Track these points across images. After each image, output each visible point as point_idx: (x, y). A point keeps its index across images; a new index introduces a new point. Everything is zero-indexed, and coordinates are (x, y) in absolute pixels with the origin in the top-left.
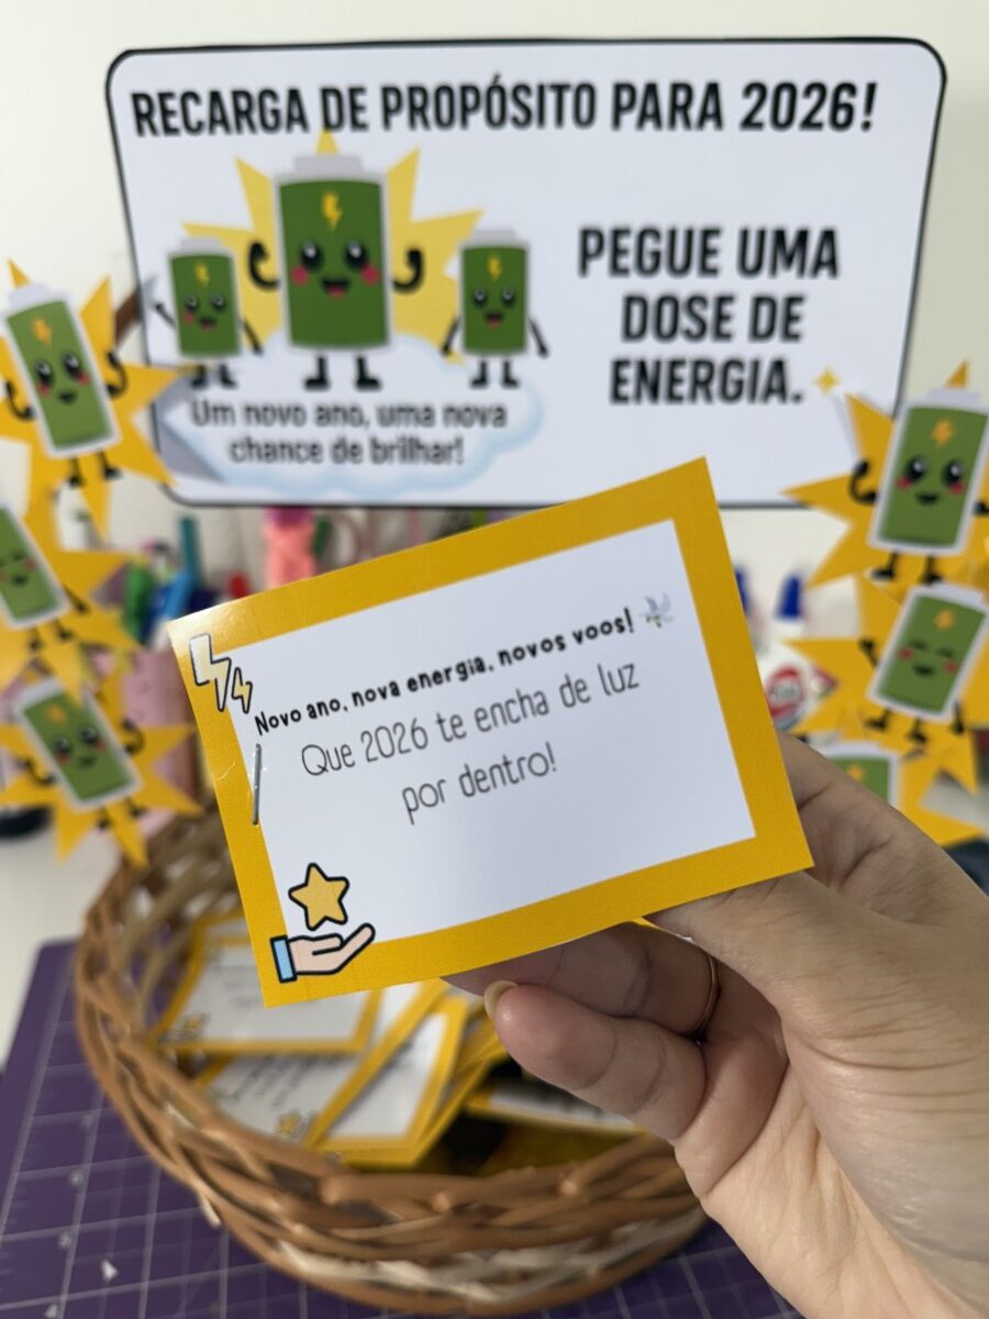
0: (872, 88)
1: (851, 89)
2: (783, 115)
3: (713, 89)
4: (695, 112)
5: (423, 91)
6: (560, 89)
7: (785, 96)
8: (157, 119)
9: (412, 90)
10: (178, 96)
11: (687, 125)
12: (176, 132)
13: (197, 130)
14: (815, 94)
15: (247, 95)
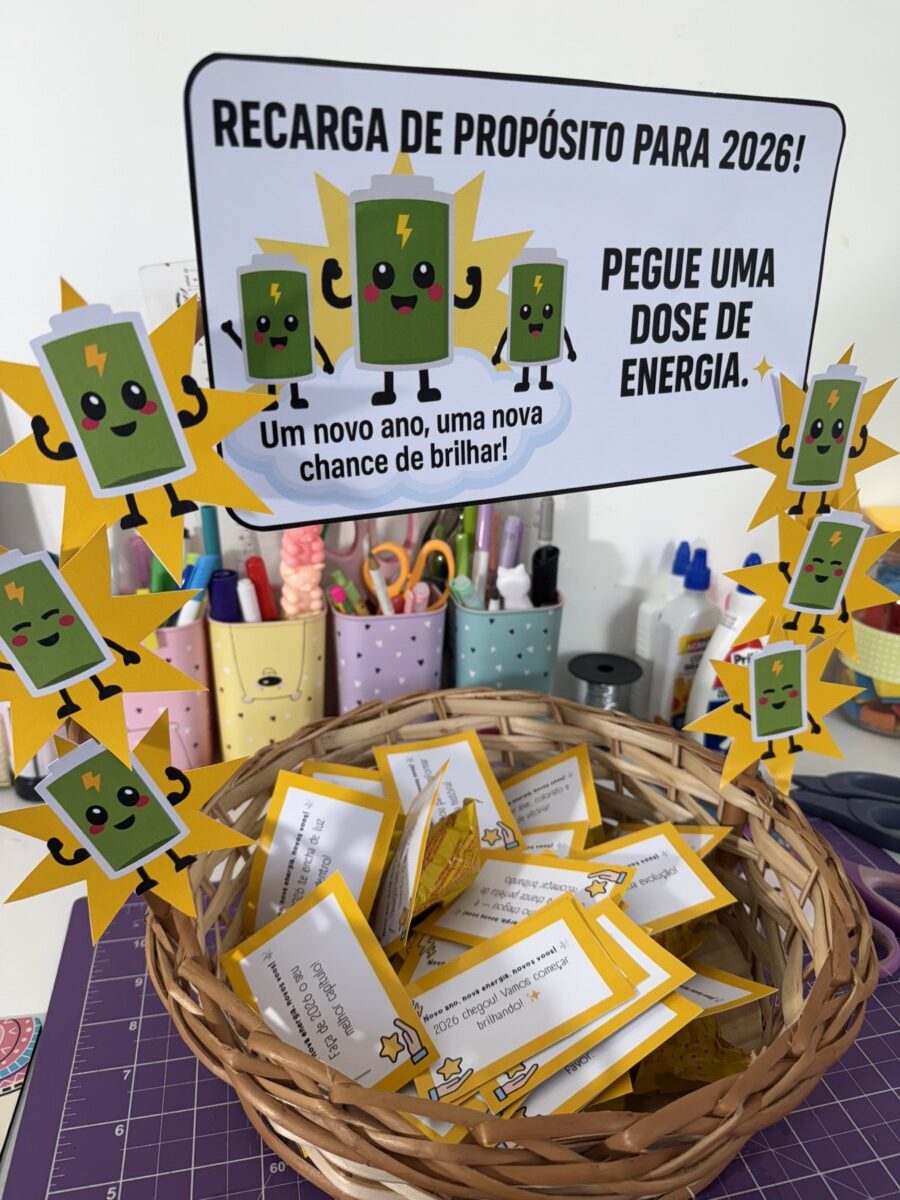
0: (802, 139)
1: (790, 140)
2: (746, 158)
3: (704, 133)
4: (691, 152)
5: (491, 120)
6: (598, 126)
7: (749, 142)
9: (483, 118)
10: (263, 106)
11: (685, 164)
12: (257, 143)
13: (280, 143)
14: (768, 142)
15: (332, 111)
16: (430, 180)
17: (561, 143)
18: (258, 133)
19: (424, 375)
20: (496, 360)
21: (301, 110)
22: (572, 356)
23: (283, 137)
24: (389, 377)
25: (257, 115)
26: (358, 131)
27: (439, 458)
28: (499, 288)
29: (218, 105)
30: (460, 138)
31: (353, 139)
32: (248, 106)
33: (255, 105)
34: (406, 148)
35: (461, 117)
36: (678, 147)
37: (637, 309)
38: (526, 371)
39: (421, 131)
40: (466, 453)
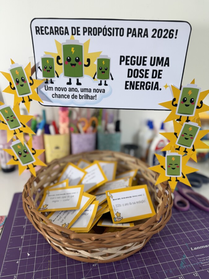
0: (177, 31)
1: (173, 31)
2: (160, 36)
3: (146, 30)
4: (143, 34)
5: (91, 28)
6: (117, 29)
7: (160, 31)
8: (40, 32)
9: (89, 28)
10: (44, 27)
11: (141, 37)
12: (44, 34)
13: (48, 34)
14: (166, 31)
15: (57, 28)
16: (78, 41)
17: (108, 32)
18: (44, 32)
19: (78, 80)
20: (94, 78)
21: (51, 28)
22: (112, 79)
23: (48, 33)
24: (70, 80)
25: (43, 29)
26: (63, 31)
27: (81, 97)
28: (94, 63)
29: (36, 27)
30: (84, 32)
31: (62, 33)
32: (42, 27)
33: (43, 27)
34: (73, 34)
35: (84, 28)
36: (139, 33)
37: (129, 70)
38: (101, 81)
39: (76, 31)
40: (87, 97)
